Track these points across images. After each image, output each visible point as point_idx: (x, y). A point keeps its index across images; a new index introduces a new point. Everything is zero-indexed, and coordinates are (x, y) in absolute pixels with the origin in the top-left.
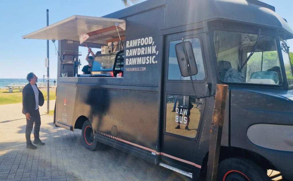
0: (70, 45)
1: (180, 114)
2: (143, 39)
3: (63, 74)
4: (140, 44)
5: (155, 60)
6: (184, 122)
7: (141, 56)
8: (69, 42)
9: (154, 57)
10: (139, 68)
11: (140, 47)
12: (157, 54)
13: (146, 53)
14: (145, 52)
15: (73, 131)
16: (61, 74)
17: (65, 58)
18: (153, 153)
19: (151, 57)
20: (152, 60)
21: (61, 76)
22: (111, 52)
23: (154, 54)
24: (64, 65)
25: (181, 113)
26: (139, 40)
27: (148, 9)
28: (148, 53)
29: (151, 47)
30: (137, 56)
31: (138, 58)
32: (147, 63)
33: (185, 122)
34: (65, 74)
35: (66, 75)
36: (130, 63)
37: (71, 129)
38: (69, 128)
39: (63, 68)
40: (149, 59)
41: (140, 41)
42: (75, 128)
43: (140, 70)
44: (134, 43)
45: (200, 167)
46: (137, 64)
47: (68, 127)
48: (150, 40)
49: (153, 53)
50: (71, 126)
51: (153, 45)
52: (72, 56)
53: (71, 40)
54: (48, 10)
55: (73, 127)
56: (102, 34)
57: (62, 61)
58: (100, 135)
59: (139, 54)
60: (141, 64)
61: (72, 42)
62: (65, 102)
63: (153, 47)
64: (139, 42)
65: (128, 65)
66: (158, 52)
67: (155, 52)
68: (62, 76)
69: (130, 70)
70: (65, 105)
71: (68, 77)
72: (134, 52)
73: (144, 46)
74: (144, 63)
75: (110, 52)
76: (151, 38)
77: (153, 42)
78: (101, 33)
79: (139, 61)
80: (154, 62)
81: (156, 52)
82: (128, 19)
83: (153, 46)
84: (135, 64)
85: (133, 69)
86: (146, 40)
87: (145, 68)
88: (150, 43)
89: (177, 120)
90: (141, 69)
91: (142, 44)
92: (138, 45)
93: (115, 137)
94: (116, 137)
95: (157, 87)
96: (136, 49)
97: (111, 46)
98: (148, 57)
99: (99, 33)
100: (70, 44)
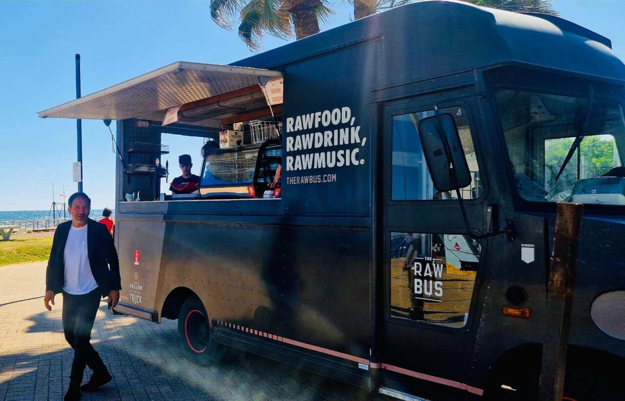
0: (143, 130)
1: (425, 275)
2: (327, 112)
3: (128, 196)
4: (320, 123)
5: (358, 157)
6: (436, 293)
7: (323, 149)
8: (140, 124)
9: (356, 150)
10: (320, 176)
11: (322, 129)
12: (363, 144)
13: (336, 144)
14: (332, 140)
15: (158, 323)
16: (124, 195)
17: (131, 159)
18: (361, 366)
19: (348, 151)
20: (351, 158)
21: (126, 200)
22: (242, 144)
23: (356, 145)
24: (129, 175)
25: (428, 272)
26: (318, 114)
27: (337, 48)
28: (341, 143)
29: (347, 129)
30: (314, 150)
31: (317, 155)
32: (340, 165)
33: (439, 292)
34: (133, 195)
35: (136, 197)
36: (298, 166)
37: (154, 318)
38: (148, 316)
39: (129, 181)
40: (344, 156)
41: (320, 117)
42: (162, 316)
43: (322, 180)
44: (306, 121)
45: (479, 392)
46: (315, 167)
47: (147, 314)
48: (344, 114)
49: (353, 142)
50: (152, 312)
51: (352, 124)
52: (147, 155)
53: (145, 120)
54: (78, 57)
55: (157, 313)
56: (220, 104)
57: (125, 166)
58: (226, 330)
59: (317, 145)
60: (324, 166)
61: (147, 123)
62: (137, 259)
63: (353, 129)
64: (318, 120)
65: (292, 169)
66: (365, 139)
67: (358, 141)
68: (128, 200)
69: (298, 182)
70: (137, 263)
71: (140, 201)
72: (306, 142)
73: (332, 127)
74: (331, 165)
75: (239, 142)
76: (347, 109)
77: (353, 119)
78: (218, 102)
79: (320, 160)
80: (356, 163)
81: (361, 140)
82: (288, 69)
83: (352, 126)
84: (310, 167)
85: (305, 180)
86: (336, 114)
87: (334, 177)
88: (344, 121)
89: (418, 289)
90: (326, 178)
91: (325, 124)
92: (317, 126)
93: (266, 332)
94: (268, 332)
95: (368, 216)
96: (312, 135)
97: (241, 130)
98: (341, 152)
99: (213, 103)
100: (142, 128)
